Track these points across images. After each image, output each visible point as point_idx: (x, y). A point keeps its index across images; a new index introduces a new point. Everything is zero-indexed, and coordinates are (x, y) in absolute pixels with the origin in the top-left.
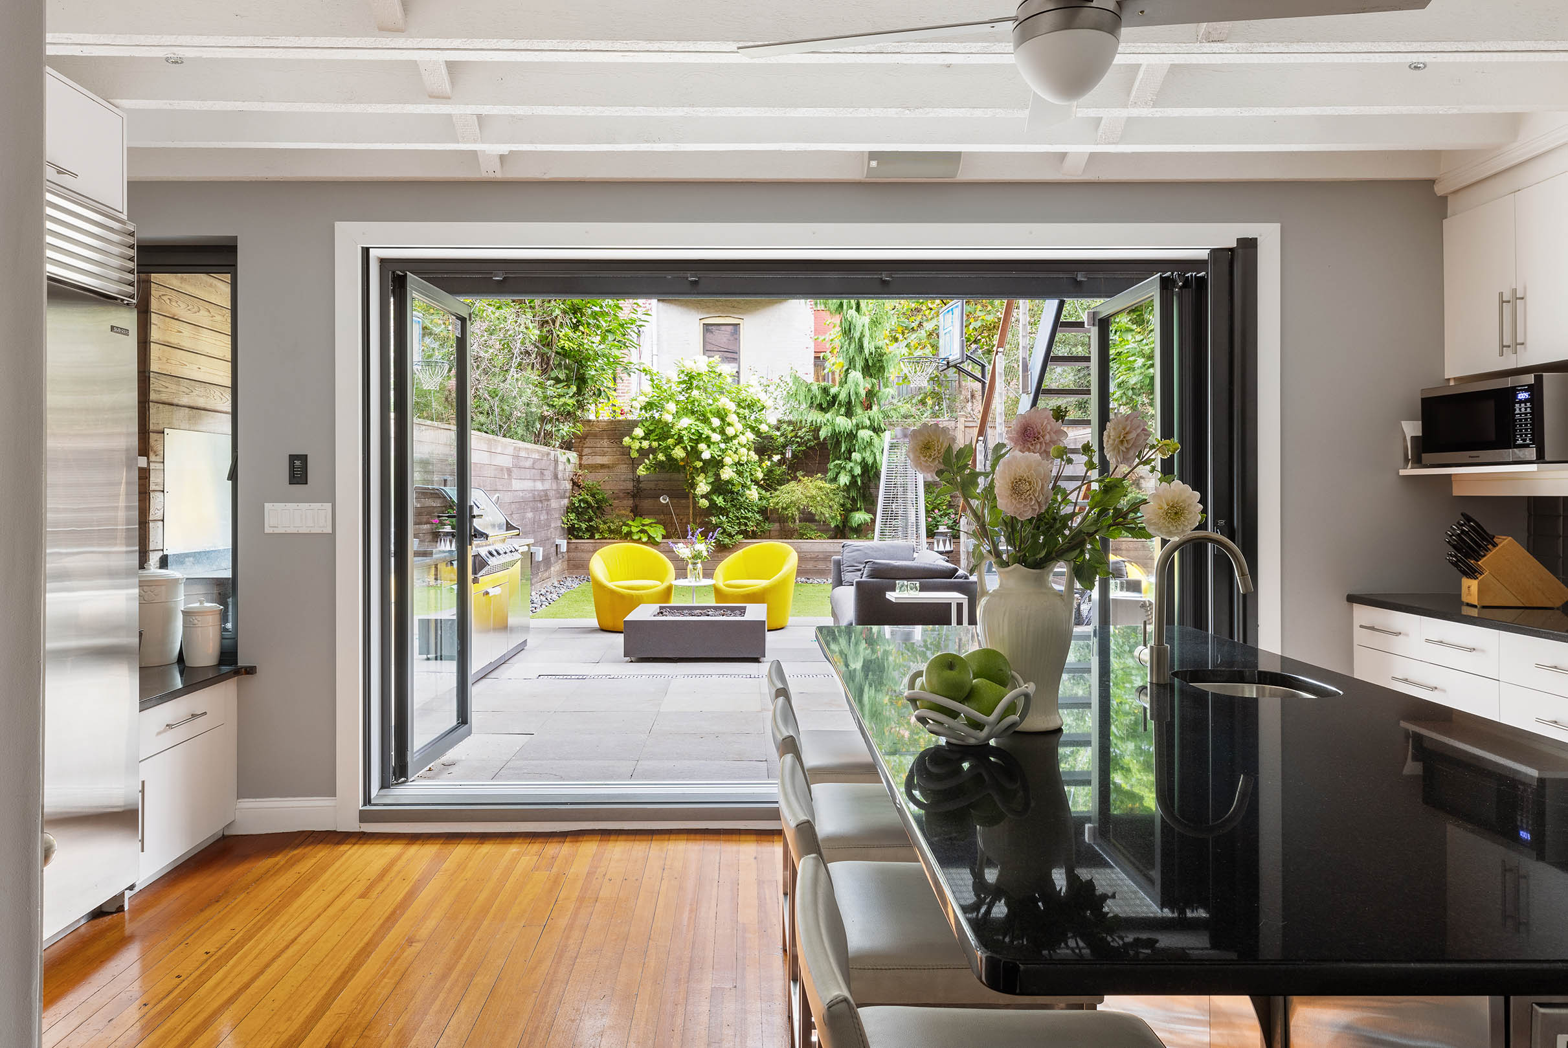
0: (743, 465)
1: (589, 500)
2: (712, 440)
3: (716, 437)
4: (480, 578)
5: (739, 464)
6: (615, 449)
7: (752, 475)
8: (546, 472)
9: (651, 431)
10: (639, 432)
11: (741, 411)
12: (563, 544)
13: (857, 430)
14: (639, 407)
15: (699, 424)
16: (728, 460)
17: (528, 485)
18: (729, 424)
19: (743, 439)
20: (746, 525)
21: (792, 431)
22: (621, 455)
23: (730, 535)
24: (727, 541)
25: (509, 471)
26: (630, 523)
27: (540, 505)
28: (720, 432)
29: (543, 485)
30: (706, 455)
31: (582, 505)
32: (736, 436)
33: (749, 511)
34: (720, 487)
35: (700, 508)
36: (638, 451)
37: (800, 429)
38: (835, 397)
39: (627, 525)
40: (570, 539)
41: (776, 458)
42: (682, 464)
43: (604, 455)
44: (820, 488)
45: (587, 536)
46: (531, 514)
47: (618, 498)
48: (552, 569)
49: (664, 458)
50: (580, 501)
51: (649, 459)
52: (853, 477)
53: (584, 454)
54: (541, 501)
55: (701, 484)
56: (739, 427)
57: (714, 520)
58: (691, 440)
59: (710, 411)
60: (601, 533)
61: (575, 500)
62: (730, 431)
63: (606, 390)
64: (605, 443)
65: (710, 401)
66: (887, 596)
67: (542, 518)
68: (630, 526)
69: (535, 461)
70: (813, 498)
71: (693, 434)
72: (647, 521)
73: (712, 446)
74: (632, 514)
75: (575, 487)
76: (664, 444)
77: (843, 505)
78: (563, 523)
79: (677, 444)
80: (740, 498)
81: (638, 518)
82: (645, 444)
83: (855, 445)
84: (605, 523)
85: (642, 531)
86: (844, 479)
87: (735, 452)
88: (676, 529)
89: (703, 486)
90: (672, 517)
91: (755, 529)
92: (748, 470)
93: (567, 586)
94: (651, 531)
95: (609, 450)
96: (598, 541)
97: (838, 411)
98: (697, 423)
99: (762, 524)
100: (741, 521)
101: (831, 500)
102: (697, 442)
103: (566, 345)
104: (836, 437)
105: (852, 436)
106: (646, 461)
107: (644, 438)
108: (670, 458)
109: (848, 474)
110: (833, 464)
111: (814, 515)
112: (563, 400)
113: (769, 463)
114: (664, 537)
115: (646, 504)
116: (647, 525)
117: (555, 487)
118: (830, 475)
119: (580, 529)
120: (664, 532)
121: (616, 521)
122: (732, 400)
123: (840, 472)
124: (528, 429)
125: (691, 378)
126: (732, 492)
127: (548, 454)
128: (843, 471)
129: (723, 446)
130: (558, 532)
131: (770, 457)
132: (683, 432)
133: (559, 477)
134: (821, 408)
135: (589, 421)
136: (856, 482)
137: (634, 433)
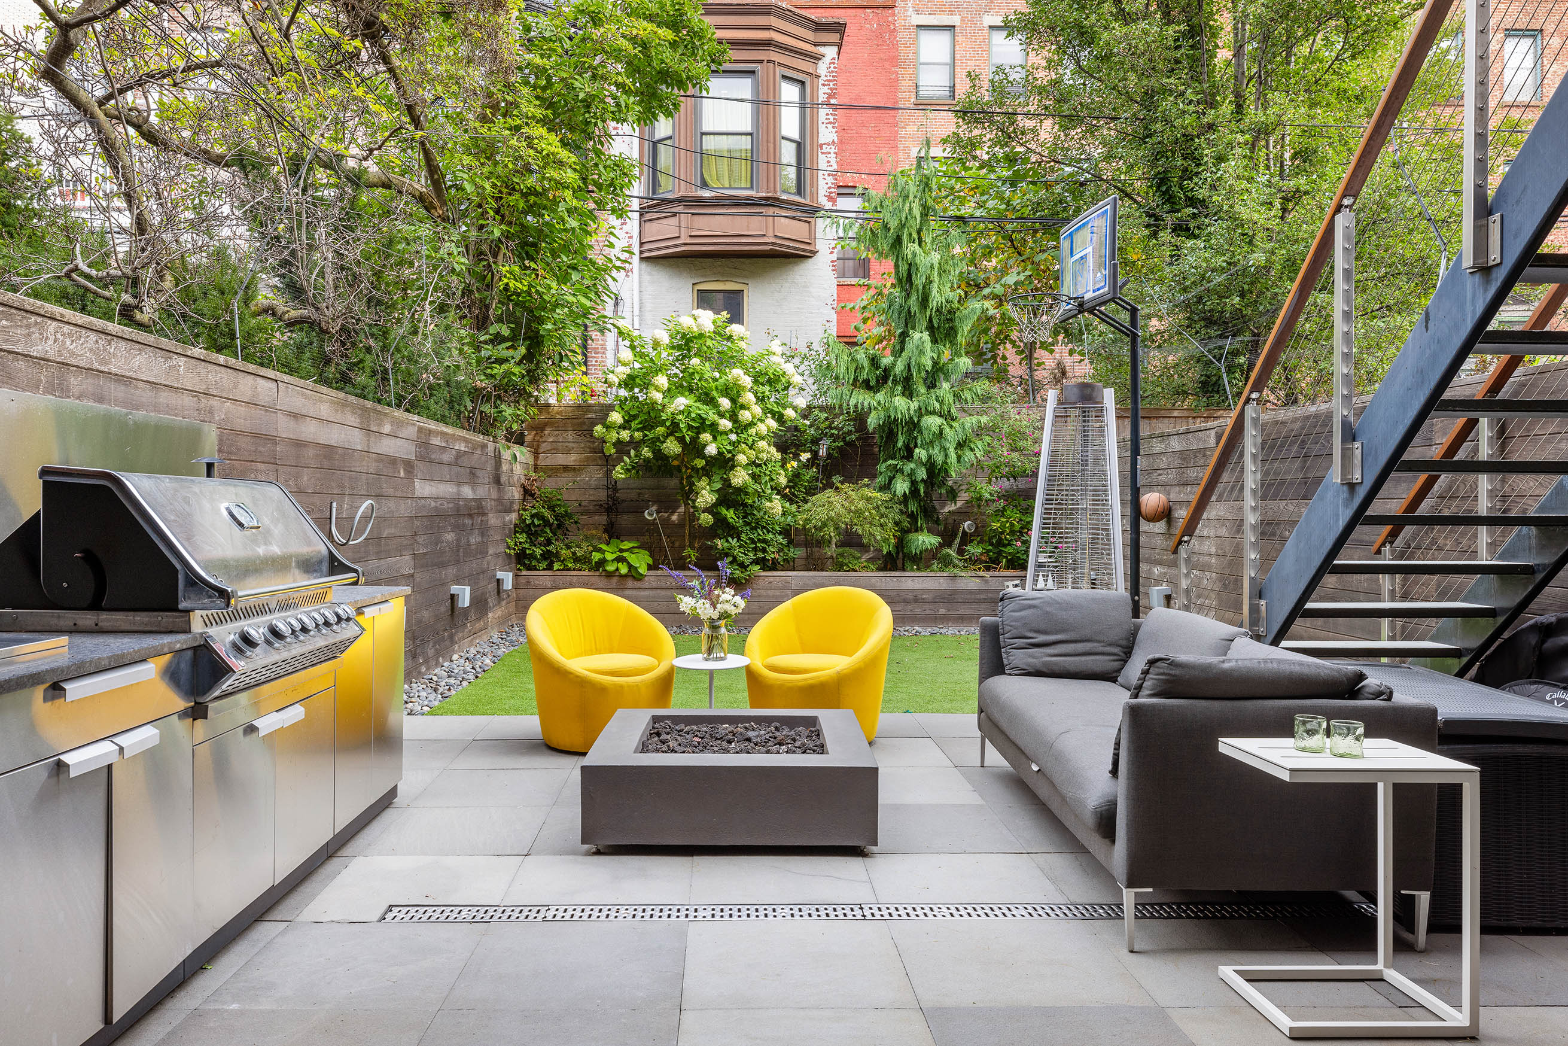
0: (760, 465)
1: (546, 514)
2: (721, 428)
3: (725, 424)
4: (210, 705)
5: (754, 463)
6: (582, 445)
7: (772, 480)
8: (479, 473)
9: (635, 417)
10: (616, 417)
11: (761, 388)
12: (508, 578)
13: (921, 416)
14: (617, 381)
15: (701, 406)
16: (742, 459)
17: (447, 489)
18: (742, 407)
19: (762, 428)
20: (764, 551)
21: (827, 419)
22: (591, 452)
23: (743, 566)
24: (738, 573)
25: (409, 465)
26: (604, 547)
27: (468, 522)
28: (731, 416)
29: (474, 491)
30: (711, 450)
31: (536, 522)
32: (752, 424)
33: (768, 532)
34: (730, 497)
35: (700, 526)
36: (614, 444)
37: (836, 416)
38: (887, 371)
39: (600, 550)
40: (519, 569)
41: (805, 456)
42: (676, 463)
43: (568, 452)
44: (868, 499)
45: (543, 565)
46: (453, 535)
47: (586, 512)
48: (490, 615)
49: (650, 455)
50: (533, 516)
51: (630, 457)
52: (914, 483)
53: (541, 451)
54: (470, 516)
55: (704, 492)
56: (757, 410)
57: (720, 544)
58: (690, 428)
59: (717, 388)
60: (562, 562)
61: (526, 515)
62: (745, 416)
63: (570, 354)
64: (570, 436)
65: (717, 375)
66: (1222, 748)
67: (472, 541)
68: (602, 551)
69: (460, 454)
70: (858, 513)
71: (693, 420)
72: (627, 545)
73: (719, 438)
74: (605, 536)
75: (527, 497)
76: (651, 435)
77: (896, 524)
78: (509, 548)
79: (668, 435)
80: (755, 512)
81: (614, 541)
82: (625, 435)
83: (915, 438)
84: (568, 547)
85: (620, 559)
86: (901, 486)
87: (751, 448)
88: (666, 556)
89: (706, 496)
90: (661, 539)
91: (777, 557)
92: (767, 472)
93: (511, 641)
94: (632, 559)
95: (575, 445)
96: (558, 573)
97: (892, 390)
98: (698, 404)
99: (786, 550)
100: (759, 546)
101: (882, 516)
102: (699, 431)
103: (511, 285)
104: (890, 428)
105: (913, 425)
106: (626, 459)
107: (623, 427)
108: (658, 454)
109: (906, 478)
110: (884, 465)
111: (860, 537)
112: (505, 367)
113: (795, 464)
114: (650, 568)
115: (625, 520)
116: (627, 550)
117: (494, 495)
118: (880, 480)
119: (532, 556)
120: (650, 561)
121: (584, 545)
122: (747, 372)
123: (894, 477)
124: (452, 408)
125: (689, 341)
126: (745, 505)
127: (484, 446)
128: (899, 475)
129: (733, 437)
130: (500, 561)
131: (796, 457)
132: (680, 417)
133: (502, 481)
134: (867, 385)
135: (548, 405)
136: (917, 490)
137: (609, 419)
